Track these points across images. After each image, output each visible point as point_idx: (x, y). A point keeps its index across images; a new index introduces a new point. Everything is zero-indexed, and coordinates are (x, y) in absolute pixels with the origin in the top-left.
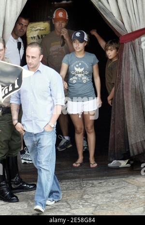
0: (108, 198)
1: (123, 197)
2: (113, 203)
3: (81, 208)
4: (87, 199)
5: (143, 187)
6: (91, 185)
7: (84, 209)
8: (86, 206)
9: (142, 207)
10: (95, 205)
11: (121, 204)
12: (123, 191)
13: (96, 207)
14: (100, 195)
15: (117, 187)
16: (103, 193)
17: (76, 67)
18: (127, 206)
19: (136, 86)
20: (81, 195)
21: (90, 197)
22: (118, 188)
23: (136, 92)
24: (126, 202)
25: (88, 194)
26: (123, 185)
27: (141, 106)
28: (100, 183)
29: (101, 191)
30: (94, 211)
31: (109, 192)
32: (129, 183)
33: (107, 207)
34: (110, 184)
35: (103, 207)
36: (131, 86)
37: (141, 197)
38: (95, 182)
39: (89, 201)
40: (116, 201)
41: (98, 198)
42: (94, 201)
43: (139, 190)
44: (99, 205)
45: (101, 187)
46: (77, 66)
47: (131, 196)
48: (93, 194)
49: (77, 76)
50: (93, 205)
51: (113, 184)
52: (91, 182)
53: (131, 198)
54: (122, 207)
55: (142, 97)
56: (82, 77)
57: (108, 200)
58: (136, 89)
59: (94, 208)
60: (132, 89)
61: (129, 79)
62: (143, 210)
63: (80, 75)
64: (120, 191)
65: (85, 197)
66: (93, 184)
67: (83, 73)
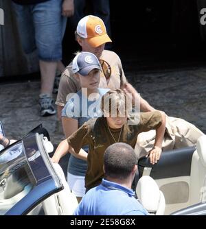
0: (170, 97)
1: (190, 96)
2: (177, 104)
6: (147, 80)
11: (188, 106)
12: (191, 88)
14: (160, 93)
15: (182, 83)
16: (164, 90)
18: (196, 108)
22: (185, 84)
24: (194, 103)
26: (191, 80)
28: (160, 77)
29: (161, 88)
31: (172, 90)
32: (199, 78)
34: (173, 79)
40: (181, 101)
45: (161, 82)
47: (202, 95)
48: (150, 93)
51: (178, 79)
53: (202, 97)
54: (189, 110)
57: (170, 100)
64: (186, 88)
66: (149, 78)
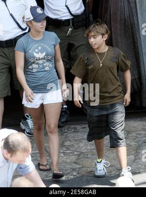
0: (93, 145)
3: (62, 157)
4: (68, 146)
5: (134, 132)
6: (73, 130)
7: (65, 158)
8: (68, 153)
9: (132, 154)
10: (78, 153)
13: (79, 155)
14: (84, 141)
17: (35, 52)
19: (126, 16)
20: (62, 141)
21: (72, 144)
23: (125, 23)
25: (69, 141)
27: (131, 40)
28: (85, 127)
29: (86, 136)
30: (77, 160)
33: (92, 155)
35: (87, 155)
36: (120, 17)
37: (131, 144)
38: (78, 127)
39: (71, 149)
41: (82, 145)
42: (77, 148)
43: (130, 135)
44: (82, 153)
45: (85, 132)
46: (37, 50)
49: (37, 64)
50: (76, 153)
52: (73, 126)
55: (132, 28)
56: (44, 63)
57: (93, 147)
58: (125, 19)
59: (77, 157)
60: (121, 20)
61: (118, 9)
62: (134, 158)
63: (41, 62)
65: (67, 143)
67: (44, 59)
